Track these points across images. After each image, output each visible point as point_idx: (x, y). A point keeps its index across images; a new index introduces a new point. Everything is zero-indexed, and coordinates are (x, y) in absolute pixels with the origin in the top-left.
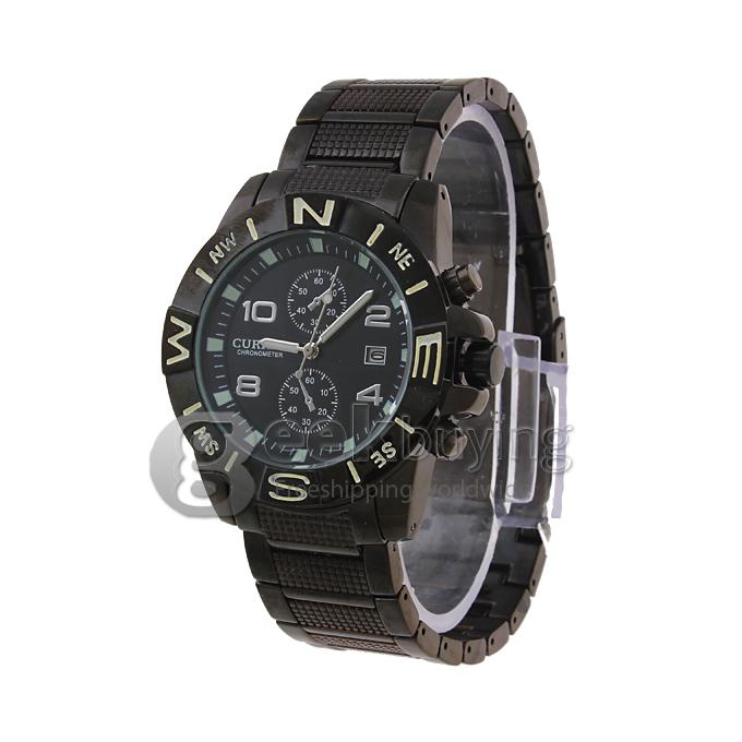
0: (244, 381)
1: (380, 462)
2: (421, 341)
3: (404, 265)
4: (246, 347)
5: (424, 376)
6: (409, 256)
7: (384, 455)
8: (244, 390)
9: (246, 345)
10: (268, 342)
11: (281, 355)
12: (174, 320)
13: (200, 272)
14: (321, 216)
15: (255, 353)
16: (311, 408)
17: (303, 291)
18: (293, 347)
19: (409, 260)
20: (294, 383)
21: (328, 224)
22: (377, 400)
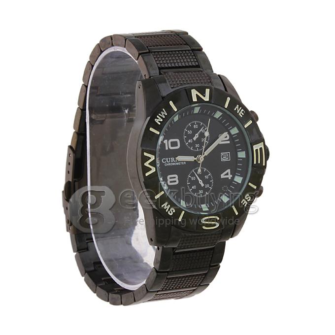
0: (170, 178)
1: (245, 204)
2: (255, 147)
3: (241, 114)
4: (169, 162)
5: (259, 162)
6: (242, 110)
7: (246, 200)
8: (171, 182)
9: (168, 161)
10: (180, 158)
11: (185, 163)
12: (145, 154)
13: (151, 129)
14: (204, 96)
15: (173, 164)
16: (202, 185)
17: (190, 132)
18: (191, 159)
19: (243, 112)
20: (193, 175)
21: (208, 100)
22: (230, 176)
